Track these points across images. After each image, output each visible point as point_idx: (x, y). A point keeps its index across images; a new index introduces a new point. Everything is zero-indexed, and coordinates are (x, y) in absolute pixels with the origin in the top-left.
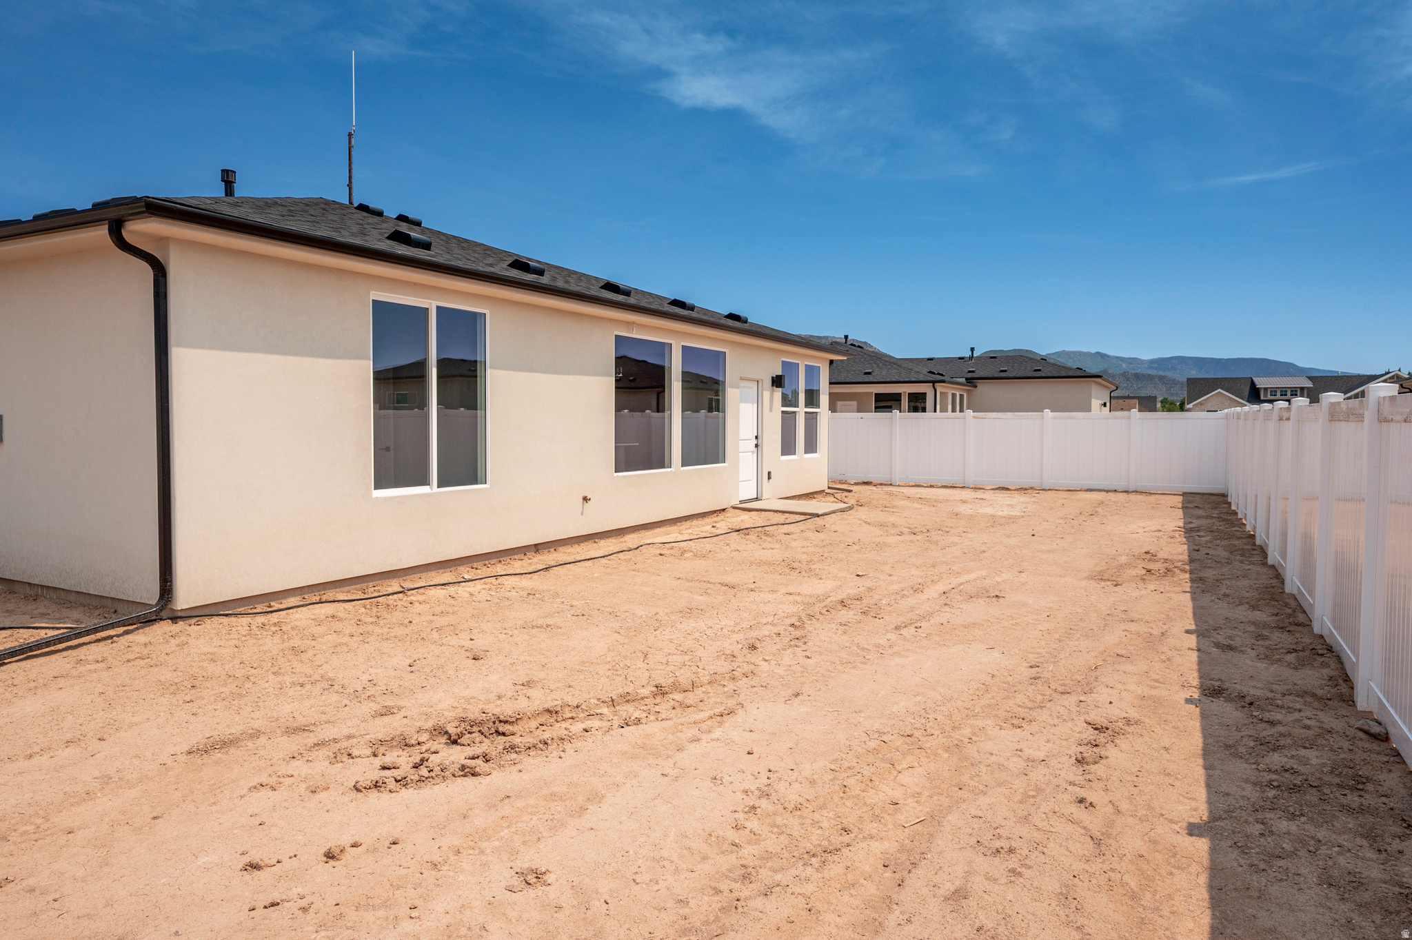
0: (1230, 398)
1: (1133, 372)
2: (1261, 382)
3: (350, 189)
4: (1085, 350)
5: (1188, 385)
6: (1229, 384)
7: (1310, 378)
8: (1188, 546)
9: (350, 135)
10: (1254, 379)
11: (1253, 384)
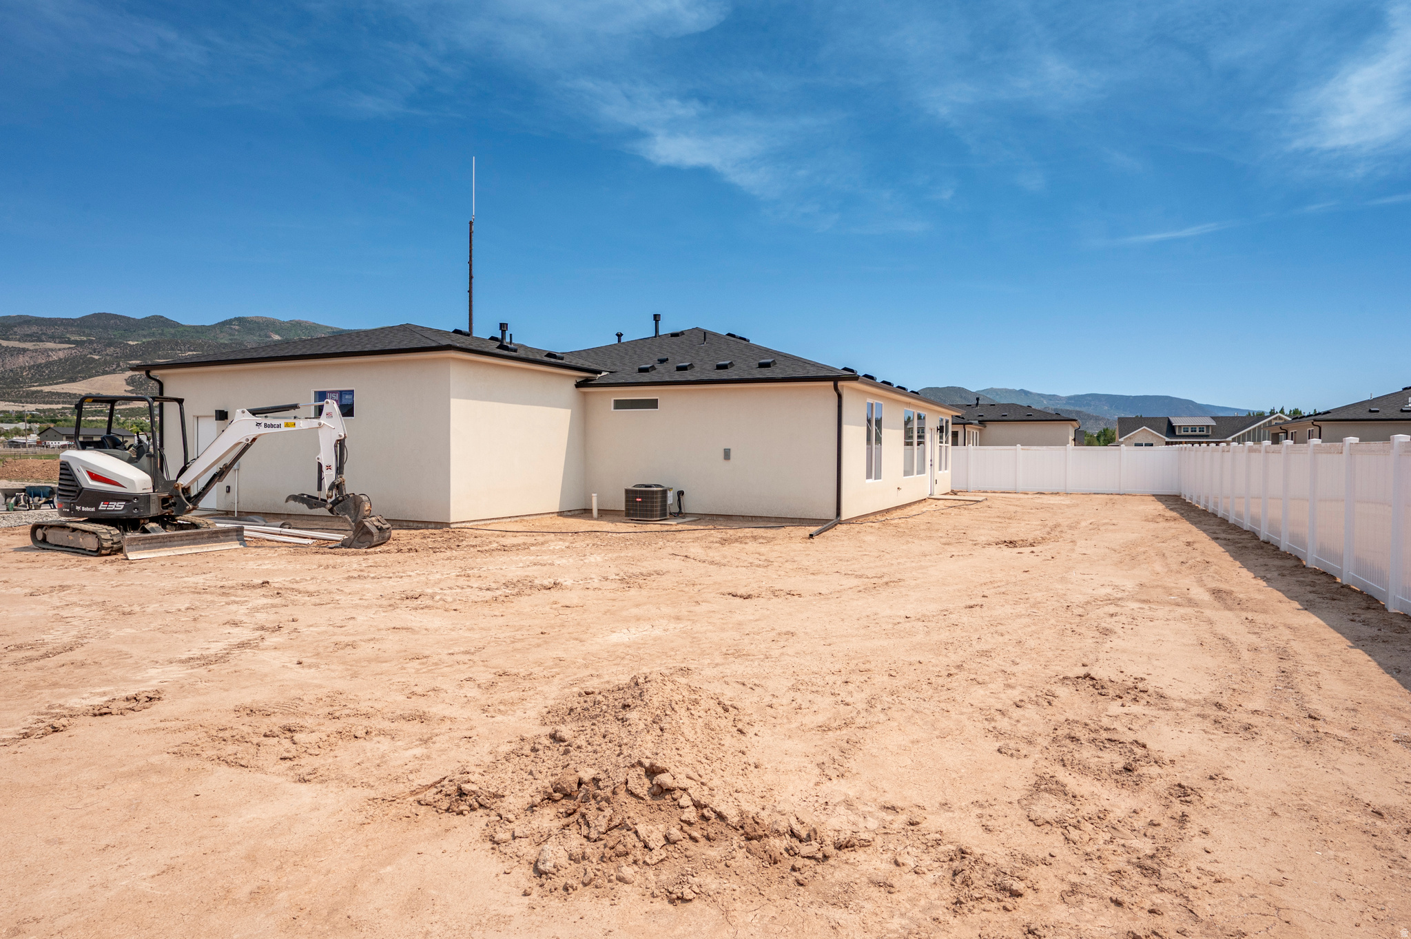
0: (1153, 434)
1: (1053, 407)
2: (1176, 422)
3: (471, 266)
4: (1010, 387)
5: (1119, 423)
6: (1152, 423)
7: (1214, 418)
9: (471, 223)
10: (1172, 419)
11: (1170, 423)
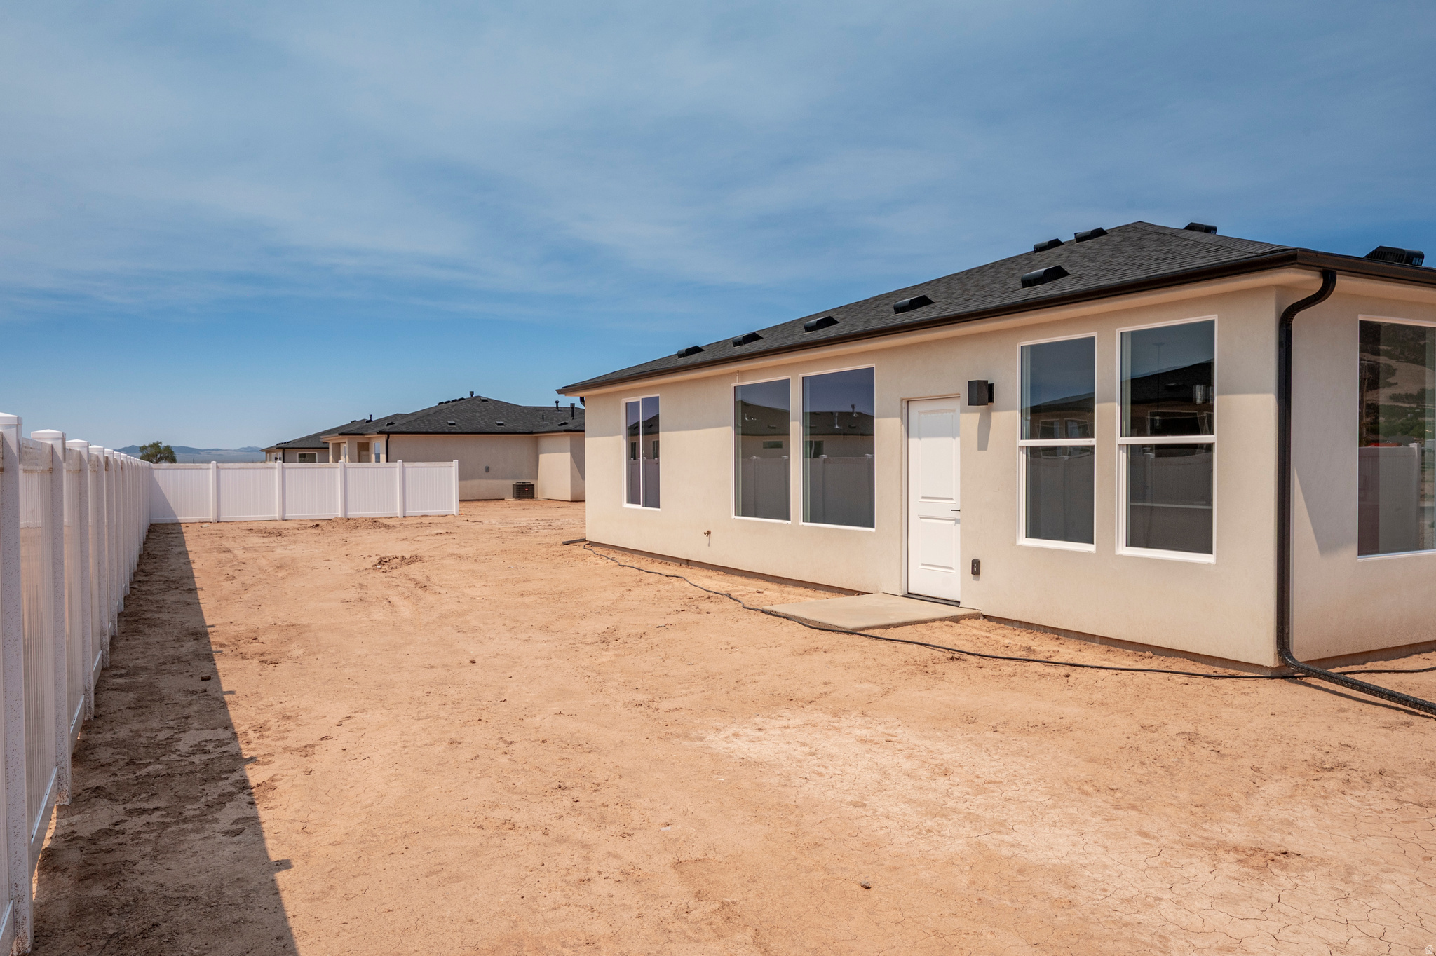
8: (220, 688)
